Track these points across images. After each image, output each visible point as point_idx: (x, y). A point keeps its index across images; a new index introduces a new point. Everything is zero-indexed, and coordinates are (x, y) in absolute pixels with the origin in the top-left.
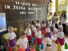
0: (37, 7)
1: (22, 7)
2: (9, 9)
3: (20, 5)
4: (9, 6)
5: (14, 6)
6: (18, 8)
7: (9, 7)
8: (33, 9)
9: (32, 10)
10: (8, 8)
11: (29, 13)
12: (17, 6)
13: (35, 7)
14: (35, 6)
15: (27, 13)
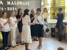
9: (14, 5)
11: (8, 10)
15: (5, 9)
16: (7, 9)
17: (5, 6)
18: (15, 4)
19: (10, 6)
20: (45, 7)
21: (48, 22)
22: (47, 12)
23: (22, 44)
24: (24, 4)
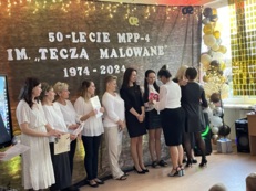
0: (141, 43)
1: (74, 50)
2: (23, 60)
3: (67, 44)
4: (23, 50)
5: (40, 50)
6: (58, 54)
7: (21, 54)
8: (124, 52)
9: (119, 59)
10: (18, 58)
11: (103, 72)
12: (51, 50)
13: (133, 44)
14: (132, 40)
15: (95, 70)
16: (99, 70)
17: (95, 61)
18: (122, 56)
19: (107, 62)
20: (213, 59)
21: (224, 105)
22: (220, 73)
23: (139, 173)
24: (146, 53)
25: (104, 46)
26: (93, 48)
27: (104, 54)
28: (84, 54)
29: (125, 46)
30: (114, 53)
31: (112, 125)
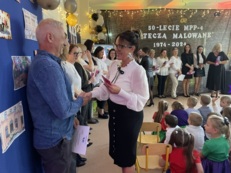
0: (198, 31)
1: (160, 34)
3: (157, 31)
5: (144, 34)
6: (152, 36)
8: (187, 35)
9: (183, 39)
11: (173, 46)
12: (149, 34)
13: (192, 31)
14: (192, 29)
15: (169, 44)
16: (171, 44)
17: (170, 40)
18: (185, 37)
19: (176, 40)
24: (200, 36)
25: (175, 32)
26: (170, 33)
27: (175, 36)
28: (165, 36)
29: (187, 32)
30: (181, 36)
31: (173, 72)
